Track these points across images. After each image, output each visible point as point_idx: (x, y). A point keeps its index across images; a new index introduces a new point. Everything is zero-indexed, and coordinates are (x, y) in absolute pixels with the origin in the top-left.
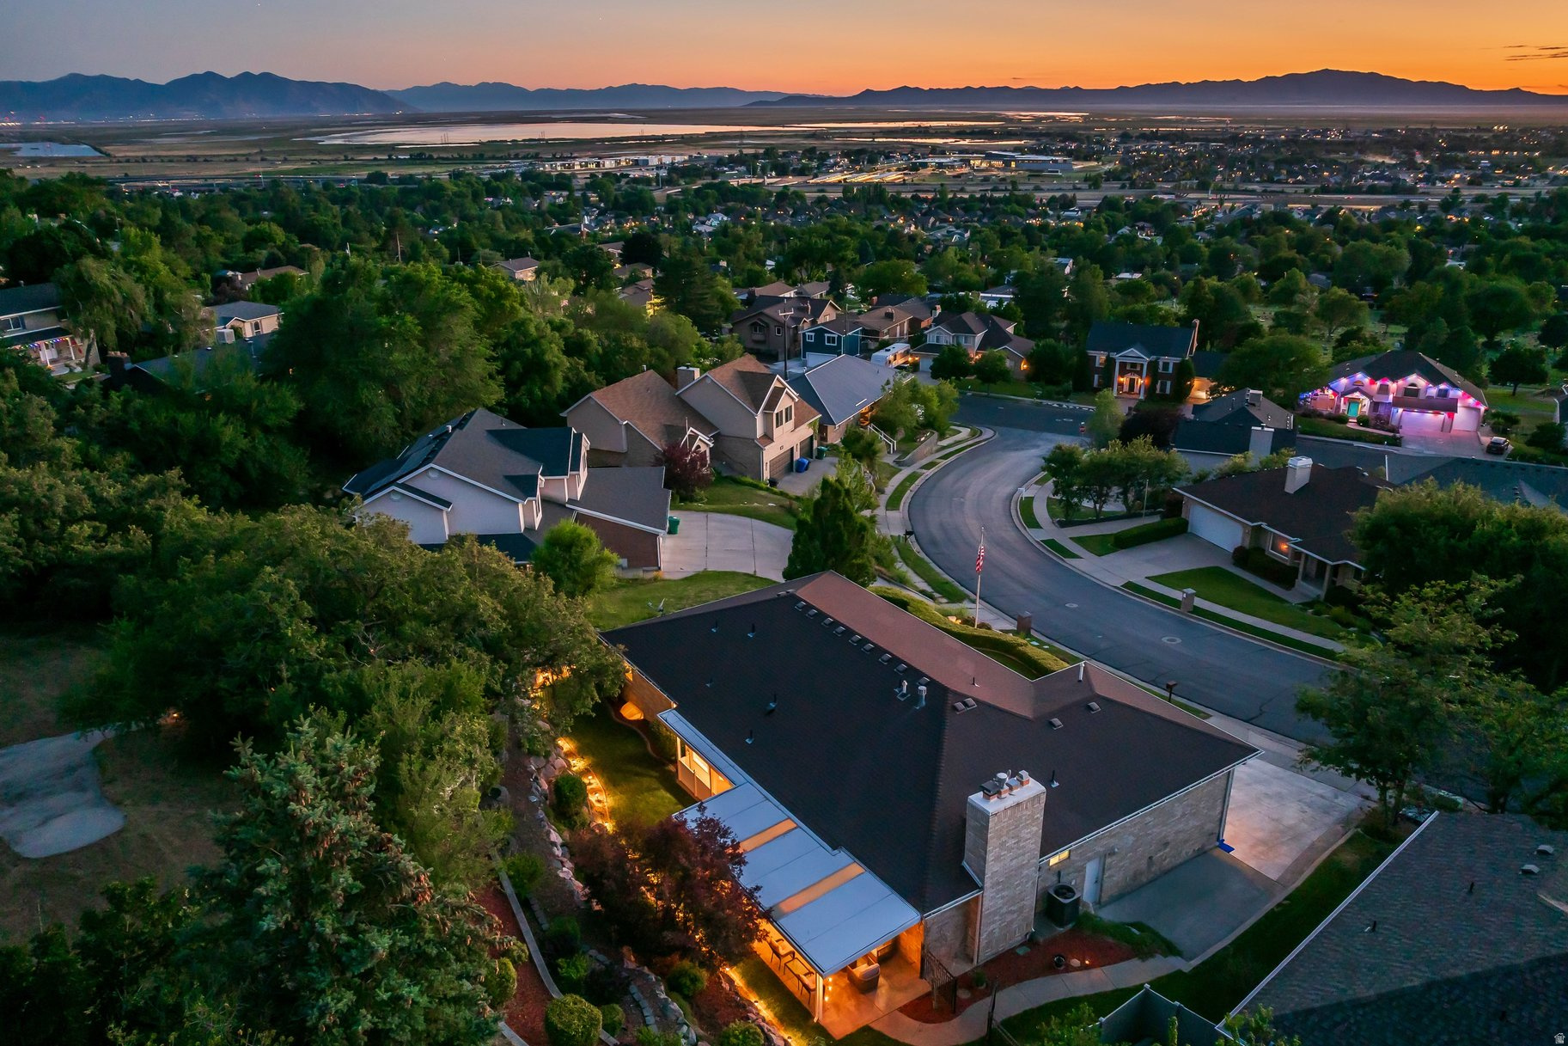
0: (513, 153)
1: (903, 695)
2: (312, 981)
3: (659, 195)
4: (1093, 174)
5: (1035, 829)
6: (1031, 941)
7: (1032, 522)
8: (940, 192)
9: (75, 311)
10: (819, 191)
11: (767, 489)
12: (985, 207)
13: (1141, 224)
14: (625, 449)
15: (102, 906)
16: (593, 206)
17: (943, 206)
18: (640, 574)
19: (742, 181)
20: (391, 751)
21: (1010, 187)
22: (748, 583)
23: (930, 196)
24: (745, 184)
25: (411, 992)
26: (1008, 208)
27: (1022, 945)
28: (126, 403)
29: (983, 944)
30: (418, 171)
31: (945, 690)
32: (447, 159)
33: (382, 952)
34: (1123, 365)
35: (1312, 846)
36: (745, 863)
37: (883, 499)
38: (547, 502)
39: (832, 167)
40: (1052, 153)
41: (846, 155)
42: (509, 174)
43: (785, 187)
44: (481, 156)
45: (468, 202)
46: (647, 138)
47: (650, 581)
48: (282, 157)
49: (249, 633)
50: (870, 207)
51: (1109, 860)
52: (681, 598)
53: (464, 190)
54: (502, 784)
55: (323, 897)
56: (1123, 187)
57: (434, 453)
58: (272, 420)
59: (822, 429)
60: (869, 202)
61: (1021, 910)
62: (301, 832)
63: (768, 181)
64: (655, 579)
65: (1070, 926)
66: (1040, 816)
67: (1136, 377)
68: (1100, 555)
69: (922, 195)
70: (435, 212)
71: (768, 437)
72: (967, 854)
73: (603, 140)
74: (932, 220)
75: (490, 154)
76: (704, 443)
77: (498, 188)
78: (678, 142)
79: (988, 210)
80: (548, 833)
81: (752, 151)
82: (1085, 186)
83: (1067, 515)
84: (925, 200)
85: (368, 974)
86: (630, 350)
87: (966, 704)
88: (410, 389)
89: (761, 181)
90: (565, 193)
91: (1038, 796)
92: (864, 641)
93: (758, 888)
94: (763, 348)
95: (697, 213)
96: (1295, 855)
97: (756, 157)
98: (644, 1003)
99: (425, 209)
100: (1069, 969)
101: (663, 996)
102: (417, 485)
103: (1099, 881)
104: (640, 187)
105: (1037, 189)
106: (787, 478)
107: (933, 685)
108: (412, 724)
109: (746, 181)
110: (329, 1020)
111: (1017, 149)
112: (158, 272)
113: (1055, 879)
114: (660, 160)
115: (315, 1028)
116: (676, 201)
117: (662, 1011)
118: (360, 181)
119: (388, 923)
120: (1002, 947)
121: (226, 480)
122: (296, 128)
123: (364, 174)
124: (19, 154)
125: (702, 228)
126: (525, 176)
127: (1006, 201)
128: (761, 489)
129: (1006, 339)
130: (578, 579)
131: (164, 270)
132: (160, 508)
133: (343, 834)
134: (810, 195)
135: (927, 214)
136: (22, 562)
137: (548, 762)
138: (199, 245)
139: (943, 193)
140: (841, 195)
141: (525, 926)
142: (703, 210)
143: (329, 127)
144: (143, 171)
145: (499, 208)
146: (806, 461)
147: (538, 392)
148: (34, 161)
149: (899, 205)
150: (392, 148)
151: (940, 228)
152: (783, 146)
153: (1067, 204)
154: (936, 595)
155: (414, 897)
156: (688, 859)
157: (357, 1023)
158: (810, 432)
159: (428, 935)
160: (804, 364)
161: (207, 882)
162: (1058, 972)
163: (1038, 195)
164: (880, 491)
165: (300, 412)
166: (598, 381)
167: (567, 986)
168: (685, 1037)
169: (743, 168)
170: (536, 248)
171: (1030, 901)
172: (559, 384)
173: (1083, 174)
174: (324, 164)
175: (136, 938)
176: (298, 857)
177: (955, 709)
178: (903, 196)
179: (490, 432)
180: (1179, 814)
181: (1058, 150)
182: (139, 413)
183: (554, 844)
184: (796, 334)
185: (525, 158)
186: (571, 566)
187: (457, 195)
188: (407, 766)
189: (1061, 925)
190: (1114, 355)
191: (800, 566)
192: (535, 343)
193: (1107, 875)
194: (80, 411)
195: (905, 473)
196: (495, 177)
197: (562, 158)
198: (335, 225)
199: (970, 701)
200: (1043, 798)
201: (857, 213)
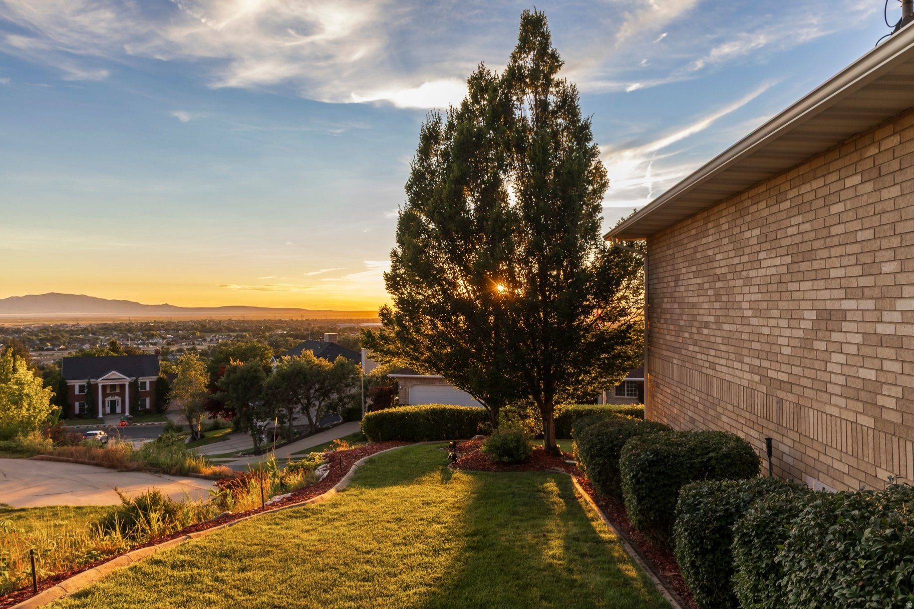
34: (104, 387)
190: (96, 381)
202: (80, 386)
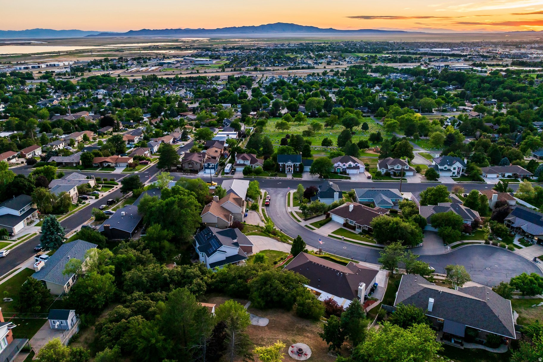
1: (338, 275)
3: (73, 81)
4: (220, 65)
7: (298, 220)
14: (216, 222)
17: (179, 82)
19: (101, 73)
23: (172, 77)
24: (103, 75)
26: (200, 82)
34: (287, 166)
39: (131, 65)
40: (205, 57)
41: (134, 59)
42: (4, 73)
43: (119, 75)
50: (153, 83)
56: (232, 71)
57: (219, 242)
60: (152, 80)
63: (111, 72)
68: (318, 228)
69: (169, 77)
74: (177, 87)
78: (66, 55)
79: (194, 82)
81: (98, 58)
82: (220, 70)
83: (304, 219)
84: (171, 79)
89: (108, 72)
94: (192, 169)
96: (384, 283)
97: (101, 61)
105: (206, 72)
106: (245, 219)
107: (342, 272)
109: (103, 73)
116: (82, 84)
127: (198, 78)
129: (256, 160)
134: (130, 78)
135: (174, 85)
139: (176, 75)
140: (141, 78)
142: (94, 88)
149: (163, 81)
151: (181, 90)
160: (205, 173)
169: (99, 67)
173: (217, 66)
177: (346, 275)
178: (164, 78)
181: (206, 55)
184: (201, 165)
189: (366, 300)
190: (285, 164)
197: (22, 64)
201: (150, 85)
202: (282, 164)
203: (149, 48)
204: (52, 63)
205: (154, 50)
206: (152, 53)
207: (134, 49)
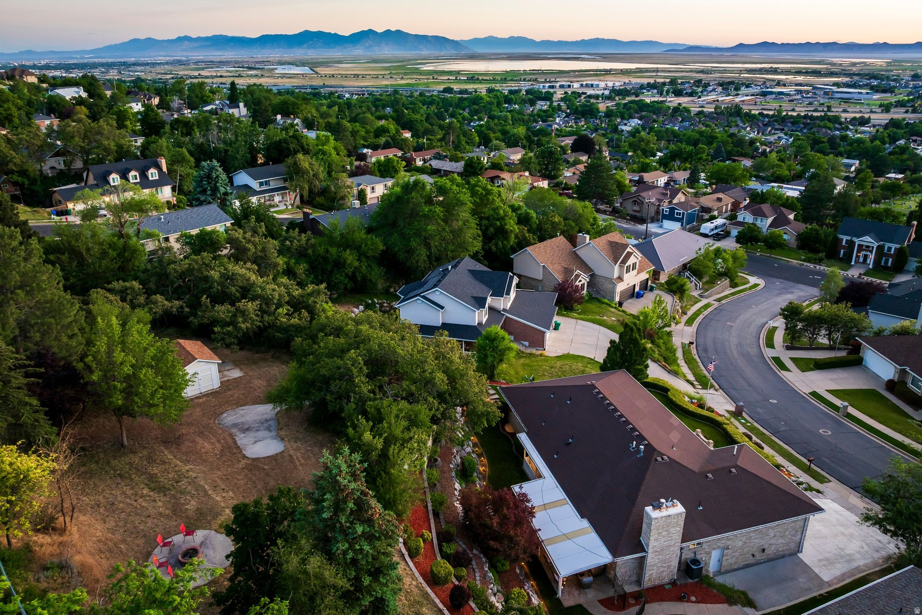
0: (523, 78)
1: (633, 448)
2: (336, 537)
3: (602, 107)
4: (886, 102)
5: (678, 529)
6: (673, 583)
7: (770, 344)
8: (778, 111)
9: (291, 179)
10: (700, 107)
11: (616, 308)
12: (807, 122)
13: (914, 138)
14: (541, 278)
15: (276, 494)
16: (563, 111)
17: (779, 121)
18: (534, 351)
19: (653, 99)
20: (387, 443)
21: (826, 109)
22: (589, 363)
23: (771, 113)
24: (654, 102)
25: (367, 548)
26: (822, 124)
27: (669, 584)
28: (308, 240)
29: (646, 579)
30: (470, 87)
31: (654, 449)
32: (487, 80)
33: (359, 533)
34: (860, 246)
35: (857, 568)
36: (535, 517)
37: (685, 318)
38: (491, 309)
39: (711, 92)
40: (860, 87)
41: (721, 85)
42: (519, 91)
43: (679, 104)
44: (505, 79)
45: (494, 108)
46: (600, 71)
47: (538, 356)
48: (401, 77)
49: (341, 377)
50: (730, 118)
51: (726, 551)
52: (552, 368)
53: (492, 100)
54: (440, 457)
55: (343, 510)
56: (907, 112)
57: (439, 281)
58: (370, 253)
59: (656, 274)
60: (731, 115)
61: (669, 567)
62: (339, 486)
63: (669, 99)
64: (541, 355)
65: (696, 580)
66: (682, 523)
67: (869, 253)
68: (803, 371)
69: (765, 112)
70: (476, 112)
71: (620, 279)
72: (643, 535)
73: (574, 71)
74: (769, 129)
75: (510, 78)
76: (583, 280)
77: (512, 99)
78: (618, 74)
79: (808, 124)
80: (454, 484)
81: (662, 80)
82: (880, 110)
83: (792, 343)
84: (767, 116)
85: (354, 539)
86: (553, 223)
87: (662, 459)
88: (434, 243)
89: (664, 99)
90: (548, 103)
91: (681, 514)
92: (622, 416)
93: (540, 530)
94: (638, 215)
95: (623, 118)
96: (844, 570)
97: (664, 84)
98: (477, 570)
99: (470, 110)
100: (689, 601)
101: (486, 569)
102: (429, 297)
103: (720, 561)
104: (592, 101)
105: (845, 111)
106: (630, 301)
107: (649, 446)
108: (398, 432)
109: (656, 99)
110: (339, 552)
111: (836, 84)
112: (331, 155)
113: (693, 555)
114: (606, 84)
115: (335, 553)
116: (611, 111)
117: (484, 576)
118: (439, 92)
119: (363, 522)
120: (657, 582)
121: (346, 281)
122: (410, 60)
123: (441, 88)
124: (276, 71)
125: (624, 128)
126: (528, 92)
127: (822, 118)
128: (612, 307)
129: (787, 222)
130: (496, 356)
131: (334, 153)
132: (315, 302)
133: (352, 489)
134: (695, 110)
135: (766, 125)
136: (258, 324)
137: (462, 449)
138: (353, 136)
139: (780, 112)
140: (713, 110)
141: (433, 526)
142: (627, 117)
143: (427, 59)
144: (332, 82)
145: (510, 111)
146: (642, 292)
147: (500, 244)
148: (283, 76)
149: (749, 118)
150: (458, 73)
151: (774, 134)
152: (682, 78)
153: (863, 122)
154: (695, 383)
155: (372, 515)
156: (508, 510)
157: (347, 554)
158: (647, 276)
159: (376, 529)
160: (661, 227)
161: (309, 495)
162: (683, 601)
163: (844, 115)
164: (684, 313)
165: (383, 251)
166: (534, 239)
167: (445, 556)
168: (491, 589)
169: (656, 91)
170: (525, 141)
171: (675, 563)
172: (513, 240)
173: (879, 102)
174: (422, 81)
175: (284, 508)
176: (337, 495)
177: (656, 460)
178: (753, 112)
179: (469, 270)
180: (772, 535)
181: (864, 85)
182: (313, 246)
183: (456, 489)
184: (658, 209)
185: (529, 81)
186: (493, 350)
187: (490, 103)
188: (393, 450)
189: (692, 579)
190: (855, 239)
191: (608, 366)
192: (502, 218)
193: (725, 558)
194: (288, 243)
195: (704, 302)
196: (511, 92)
197: (550, 82)
198: (422, 121)
199: (665, 457)
200: (684, 515)
201: (722, 122)
202: (847, 240)
203: (761, 71)
204: (590, 82)
205: (768, 74)
206: (758, 78)
207: (731, 72)
